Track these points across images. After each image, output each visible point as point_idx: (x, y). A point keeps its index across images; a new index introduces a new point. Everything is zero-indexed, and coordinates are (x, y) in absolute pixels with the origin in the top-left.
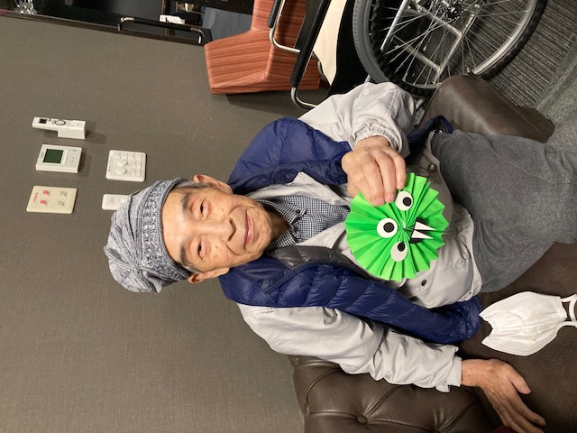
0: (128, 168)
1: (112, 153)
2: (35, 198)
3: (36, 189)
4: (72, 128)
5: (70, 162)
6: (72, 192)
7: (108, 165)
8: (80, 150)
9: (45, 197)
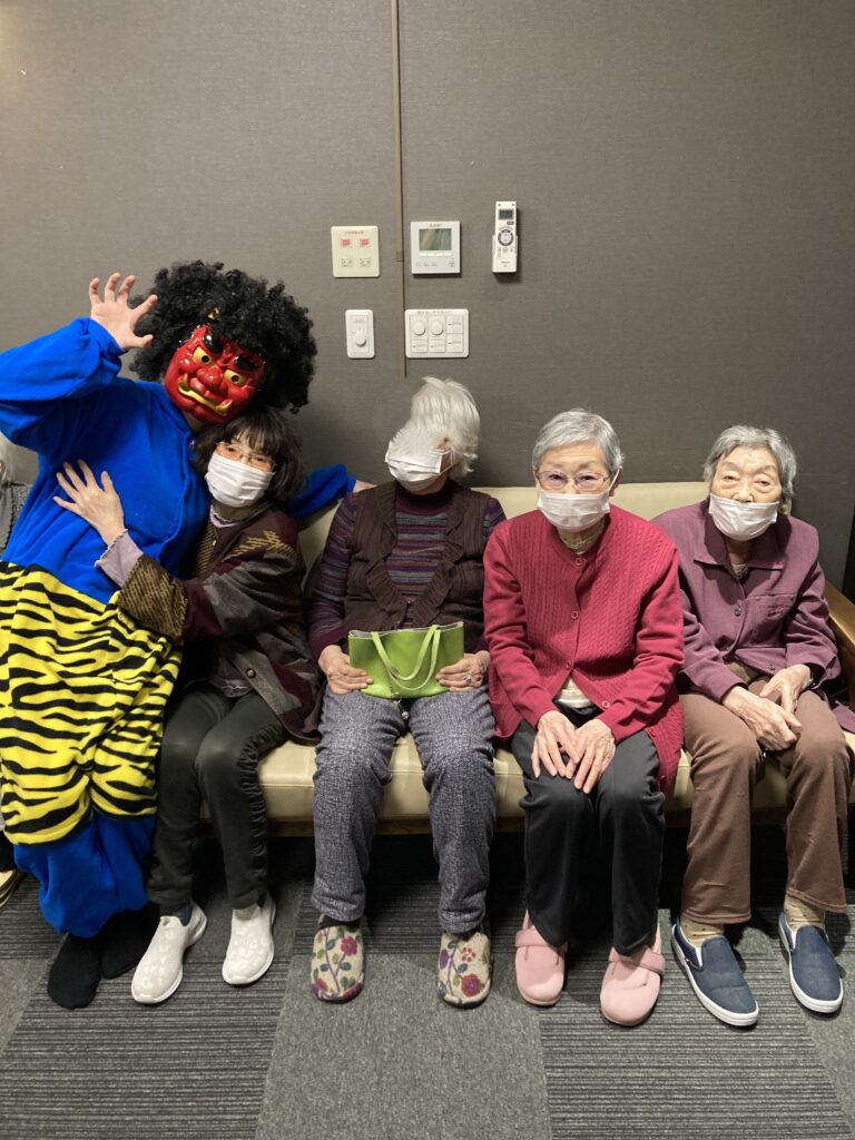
8: (457, 270)
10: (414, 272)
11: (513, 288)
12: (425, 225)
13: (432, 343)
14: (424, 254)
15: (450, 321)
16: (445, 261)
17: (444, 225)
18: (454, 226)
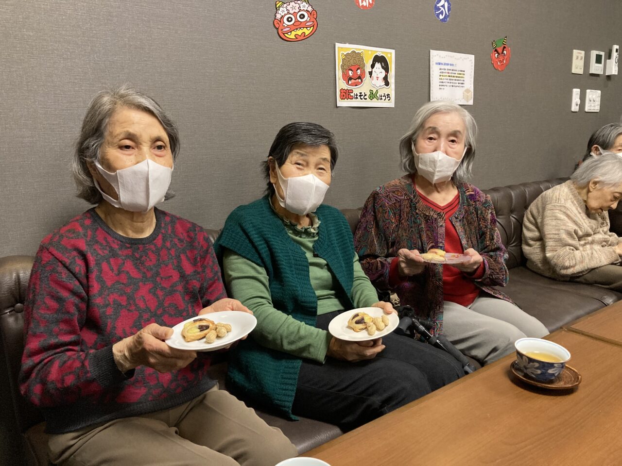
0: (592, 102)
1: (599, 92)
2: (579, 53)
3: (583, 52)
4: (614, 67)
5: (596, 68)
6: (581, 72)
7: (593, 90)
9: (579, 58)
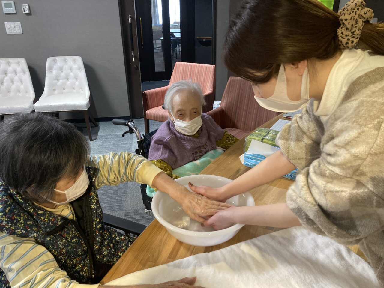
8: (15, 12)
10: (5, 13)
11: (30, 17)
12: (5, 2)
13: (13, 30)
14: (6, 9)
15: (16, 25)
16: (12, 10)
17: (10, 2)
18: (12, 2)
